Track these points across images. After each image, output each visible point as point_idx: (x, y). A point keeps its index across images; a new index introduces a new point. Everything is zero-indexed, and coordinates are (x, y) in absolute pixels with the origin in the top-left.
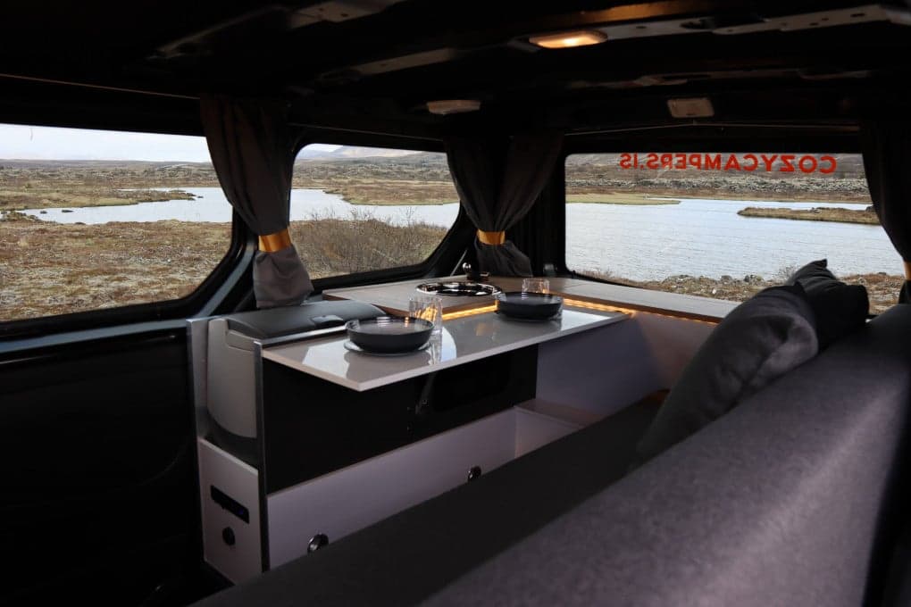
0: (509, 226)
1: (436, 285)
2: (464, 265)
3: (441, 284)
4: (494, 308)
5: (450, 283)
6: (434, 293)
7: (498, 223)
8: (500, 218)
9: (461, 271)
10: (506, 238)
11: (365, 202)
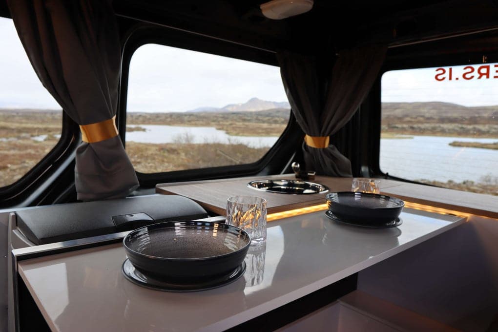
0: (334, 131)
1: (267, 182)
2: (293, 165)
3: (272, 181)
4: (325, 206)
5: (280, 180)
6: (264, 189)
7: (323, 130)
8: (326, 123)
9: (290, 170)
10: (330, 143)
11: (237, 134)
